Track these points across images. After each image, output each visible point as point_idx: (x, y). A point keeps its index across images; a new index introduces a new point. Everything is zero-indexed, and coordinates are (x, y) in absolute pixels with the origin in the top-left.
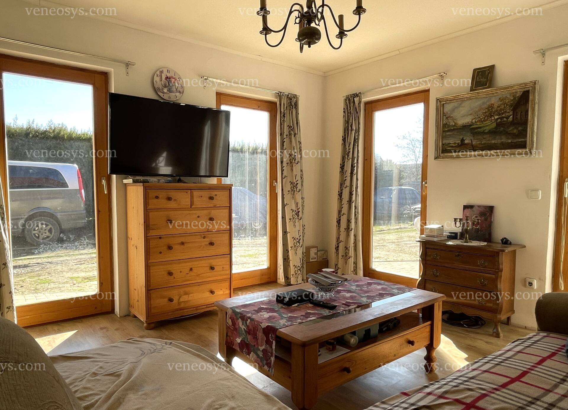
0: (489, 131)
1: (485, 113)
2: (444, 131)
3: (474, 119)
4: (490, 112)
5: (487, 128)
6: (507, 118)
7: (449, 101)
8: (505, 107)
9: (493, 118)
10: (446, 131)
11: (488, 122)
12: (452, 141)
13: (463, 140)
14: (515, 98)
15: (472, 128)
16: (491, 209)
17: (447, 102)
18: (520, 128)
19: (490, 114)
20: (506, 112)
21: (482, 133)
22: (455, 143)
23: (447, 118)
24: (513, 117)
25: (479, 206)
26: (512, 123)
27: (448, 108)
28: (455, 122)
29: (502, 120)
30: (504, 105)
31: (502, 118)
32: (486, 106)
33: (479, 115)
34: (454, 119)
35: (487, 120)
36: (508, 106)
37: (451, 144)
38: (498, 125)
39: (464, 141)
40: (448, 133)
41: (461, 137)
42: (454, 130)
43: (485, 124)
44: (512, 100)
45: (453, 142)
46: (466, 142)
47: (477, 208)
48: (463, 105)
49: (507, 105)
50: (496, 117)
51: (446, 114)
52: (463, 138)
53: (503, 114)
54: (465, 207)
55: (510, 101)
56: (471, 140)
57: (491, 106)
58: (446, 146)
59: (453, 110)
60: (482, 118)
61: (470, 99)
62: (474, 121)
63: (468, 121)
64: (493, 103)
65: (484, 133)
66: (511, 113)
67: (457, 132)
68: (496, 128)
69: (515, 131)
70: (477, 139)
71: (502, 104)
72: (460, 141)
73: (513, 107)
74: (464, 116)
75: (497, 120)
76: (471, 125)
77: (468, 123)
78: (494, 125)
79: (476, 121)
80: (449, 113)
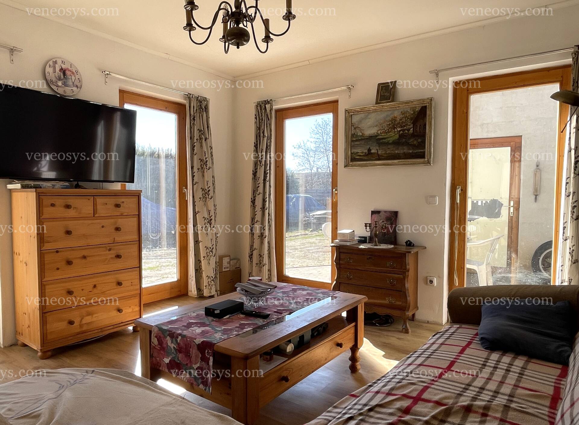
0: (393, 141)
1: (389, 125)
2: (352, 141)
3: (380, 130)
4: (393, 124)
5: (391, 139)
6: (409, 130)
7: (357, 112)
8: (406, 120)
9: (396, 130)
10: (354, 140)
11: (392, 134)
12: (359, 150)
13: (369, 150)
14: (414, 112)
15: (378, 139)
16: (396, 214)
17: (355, 113)
18: (419, 140)
19: (393, 126)
20: (407, 125)
21: (386, 143)
22: (362, 153)
23: (355, 128)
24: (413, 130)
25: (385, 212)
26: (413, 135)
27: (356, 119)
28: (362, 132)
29: (404, 132)
30: (405, 118)
31: (403, 130)
32: (389, 118)
33: (383, 127)
34: (361, 130)
35: (391, 131)
36: (408, 120)
37: (358, 153)
38: (401, 136)
39: (371, 150)
40: (356, 143)
41: (368, 147)
42: (362, 140)
43: (390, 135)
44: (412, 114)
45: (361, 152)
46: (373, 151)
47: (384, 213)
48: (369, 117)
49: (408, 118)
50: (399, 129)
51: (354, 125)
52: (370, 148)
53: (404, 126)
54: (373, 213)
55: (411, 115)
56: (377, 150)
57: (394, 119)
58: (354, 156)
59: (360, 121)
60: (386, 130)
61: (375, 111)
62: (379, 132)
63: (374, 132)
64: (396, 116)
65: (388, 144)
66: (412, 126)
67: (365, 142)
68: (398, 139)
69: (415, 142)
70: (383, 149)
71: (403, 117)
72: (367, 151)
73: (413, 121)
74: (369, 127)
75: (399, 132)
76: (376, 136)
77: (374, 134)
78: (397, 136)
79: (382, 132)
80: (356, 123)
